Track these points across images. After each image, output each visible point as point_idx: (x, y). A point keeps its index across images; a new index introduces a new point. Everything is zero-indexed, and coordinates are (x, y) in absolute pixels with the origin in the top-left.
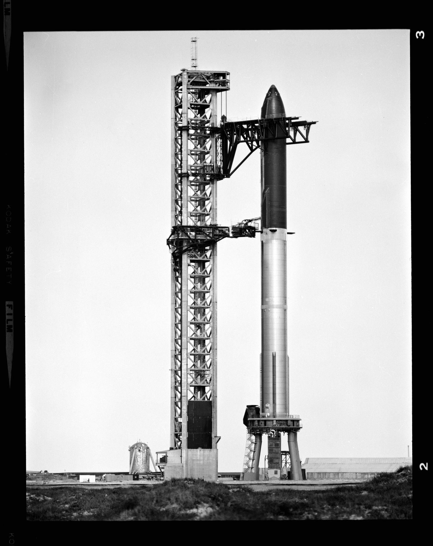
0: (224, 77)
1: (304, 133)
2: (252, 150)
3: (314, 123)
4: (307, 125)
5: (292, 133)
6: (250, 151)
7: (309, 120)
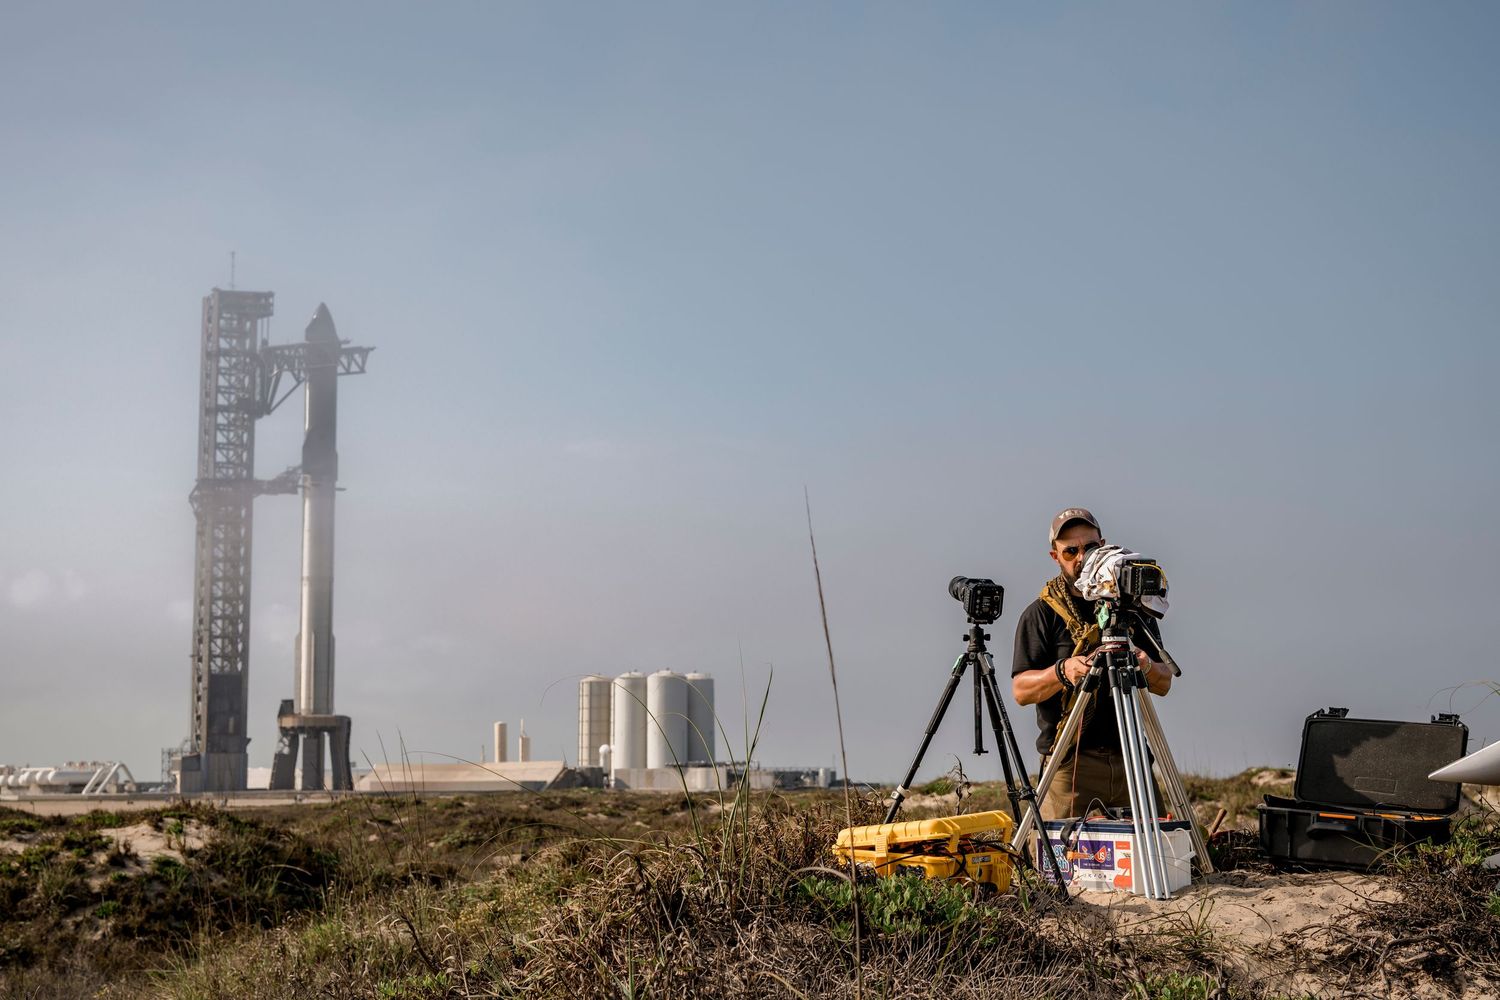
0: (267, 300)
1: (359, 360)
2: (299, 383)
3: (372, 349)
4: (364, 352)
5: (344, 360)
6: (294, 383)
7: (365, 345)
